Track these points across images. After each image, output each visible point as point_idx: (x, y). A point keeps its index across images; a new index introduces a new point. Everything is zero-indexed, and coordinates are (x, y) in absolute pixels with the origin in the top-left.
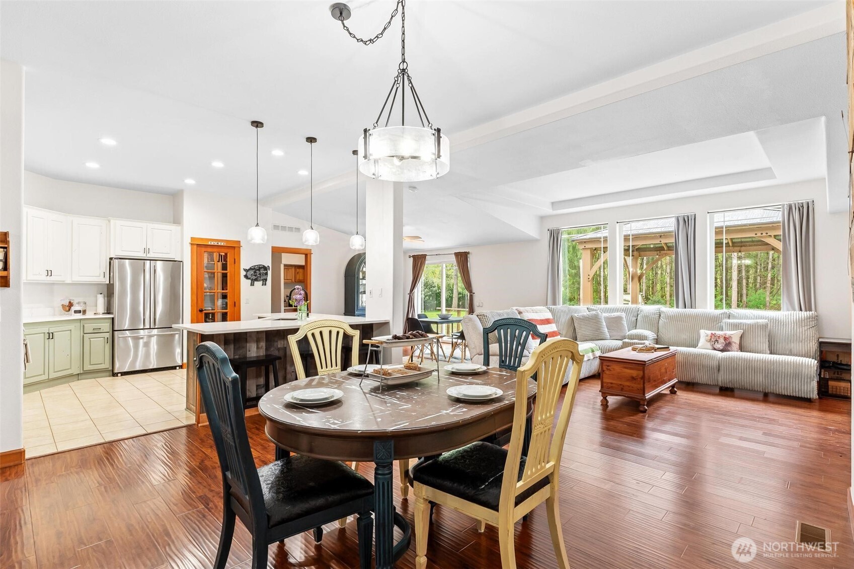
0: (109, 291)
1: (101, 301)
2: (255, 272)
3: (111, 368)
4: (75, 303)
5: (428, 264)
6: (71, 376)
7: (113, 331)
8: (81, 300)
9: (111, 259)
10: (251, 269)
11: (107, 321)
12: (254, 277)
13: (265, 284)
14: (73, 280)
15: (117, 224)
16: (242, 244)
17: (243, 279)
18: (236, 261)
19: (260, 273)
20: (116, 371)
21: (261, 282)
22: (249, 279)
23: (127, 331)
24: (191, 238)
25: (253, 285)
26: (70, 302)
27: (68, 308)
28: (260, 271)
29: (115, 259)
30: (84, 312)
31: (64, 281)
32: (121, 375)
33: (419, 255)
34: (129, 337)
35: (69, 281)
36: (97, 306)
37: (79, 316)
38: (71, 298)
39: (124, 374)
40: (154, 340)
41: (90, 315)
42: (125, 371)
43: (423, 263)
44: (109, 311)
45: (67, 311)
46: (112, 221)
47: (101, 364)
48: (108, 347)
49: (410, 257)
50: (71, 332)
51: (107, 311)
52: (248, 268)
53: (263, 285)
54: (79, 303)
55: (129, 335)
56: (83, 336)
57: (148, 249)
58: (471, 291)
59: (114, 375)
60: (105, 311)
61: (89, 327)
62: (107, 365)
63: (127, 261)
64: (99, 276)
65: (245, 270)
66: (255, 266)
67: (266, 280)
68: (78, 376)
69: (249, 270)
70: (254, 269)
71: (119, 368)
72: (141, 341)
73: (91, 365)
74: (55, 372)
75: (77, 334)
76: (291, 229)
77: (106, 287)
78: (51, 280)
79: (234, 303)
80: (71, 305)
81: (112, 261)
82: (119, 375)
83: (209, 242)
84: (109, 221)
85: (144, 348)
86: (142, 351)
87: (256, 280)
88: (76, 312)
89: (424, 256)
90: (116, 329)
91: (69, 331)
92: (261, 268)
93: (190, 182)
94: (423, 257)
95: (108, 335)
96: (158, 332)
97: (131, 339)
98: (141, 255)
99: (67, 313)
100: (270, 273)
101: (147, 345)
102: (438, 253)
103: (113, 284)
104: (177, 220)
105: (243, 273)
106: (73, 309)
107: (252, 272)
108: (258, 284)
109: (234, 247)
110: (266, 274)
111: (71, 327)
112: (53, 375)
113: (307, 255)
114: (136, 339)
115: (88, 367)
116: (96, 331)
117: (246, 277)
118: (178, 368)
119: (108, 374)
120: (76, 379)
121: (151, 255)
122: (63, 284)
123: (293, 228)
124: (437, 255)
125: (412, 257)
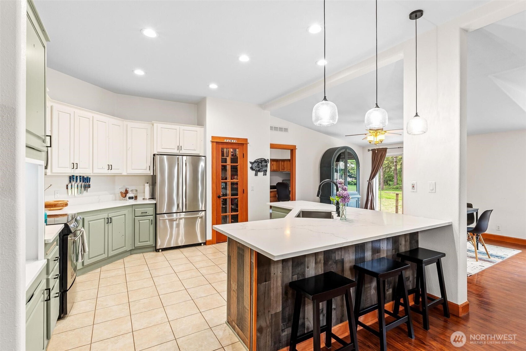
0: (153, 181)
1: (147, 188)
2: (258, 165)
3: (154, 245)
4: (129, 190)
6: (126, 252)
7: (156, 214)
8: (134, 188)
9: (154, 155)
10: (255, 162)
11: (152, 206)
12: (258, 169)
13: (266, 175)
14: (127, 173)
15: (158, 126)
16: (249, 141)
17: (249, 170)
18: (244, 155)
19: (262, 165)
20: (158, 248)
21: (262, 173)
22: (254, 170)
23: (165, 215)
24: (212, 136)
25: (257, 175)
26: (126, 190)
27: (124, 195)
28: (262, 164)
29: (157, 155)
30: (136, 198)
31: (121, 174)
32: (162, 251)
33: (379, 149)
34: (167, 219)
35: (125, 174)
36: (145, 193)
37: (132, 202)
38: (128, 187)
39: (164, 250)
40: (182, 222)
41: (140, 201)
42: (164, 247)
44: (153, 197)
45: (124, 197)
46: (155, 125)
47: (147, 241)
48: (152, 227)
49: (369, 150)
50: (125, 216)
51: (152, 196)
52: (253, 162)
53: (264, 175)
54: (132, 191)
55: (167, 218)
56: (134, 219)
57: (180, 147)
59: (157, 250)
60: (150, 197)
61: (139, 211)
62: (151, 243)
63: (165, 156)
64: (146, 169)
65: (251, 163)
66: (258, 159)
67: (266, 171)
68: (131, 252)
69: (254, 162)
70: (258, 162)
71: (160, 246)
72: (175, 222)
73: (140, 242)
74: (113, 251)
75: (129, 217)
76: (281, 129)
77: (151, 177)
78: (112, 172)
79: (243, 190)
80: (127, 192)
81: (155, 157)
82: (160, 250)
83: (225, 140)
84: (153, 125)
85: (177, 229)
86: (175, 231)
87: (259, 171)
88: (130, 198)
90: (158, 213)
91: (124, 216)
92: (263, 161)
93: (213, 86)
94: (383, 150)
95: (152, 218)
96: (185, 215)
97: (168, 221)
98: (175, 151)
99: (124, 199)
100: (269, 165)
101: (178, 226)
102: (401, 146)
103: (156, 175)
104: (201, 122)
105: (249, 165)
106: (128, 195)
107: (256, 164)
108: (260, 174)
109: (243, 144)
110: (267, 166)
111: (125, 211)
112: (111, 253)
113: (293, 150)
114: (172, 221)
115: (138, 244)
116: (144, 214)
117: (252, 168)
118: (202, 244)
119: (152, 249)
120: (130, 254)
121: (183, 152)
122: (121, 176)
123: (283, 128)
124: (399, 148)
125: (371, 150)
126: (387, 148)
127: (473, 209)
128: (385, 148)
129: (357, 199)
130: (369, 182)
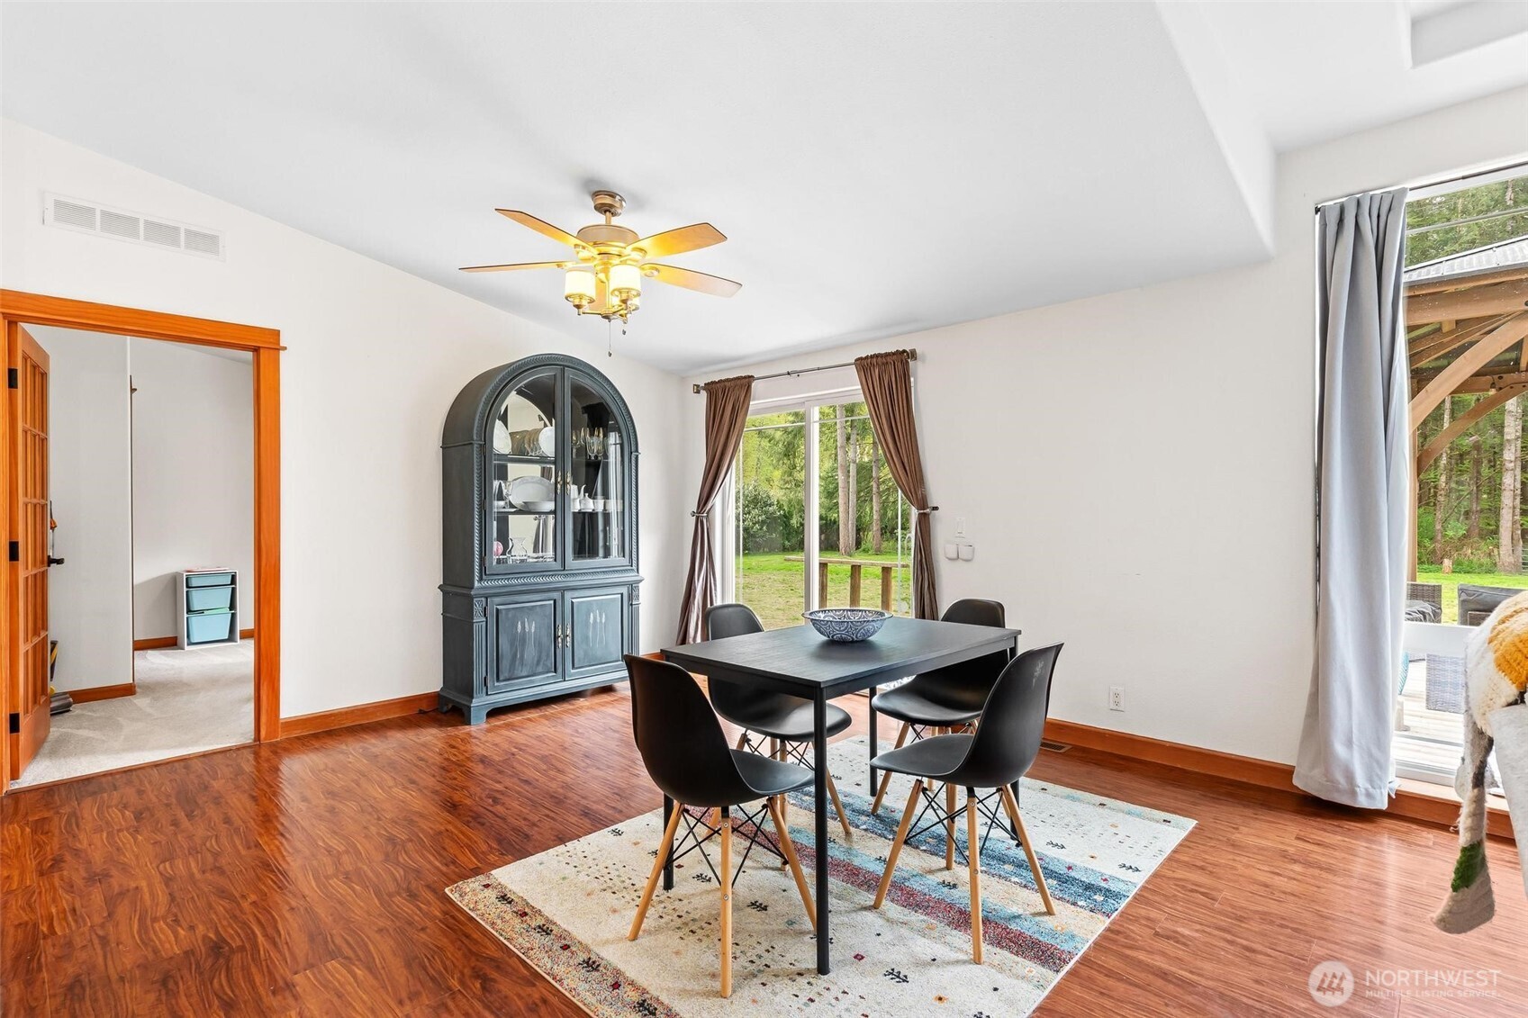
5: (758, 412)
33: (728, 380)
43: (740, 409)
49: (697, 390)
58: (922, 503)
76: (162, 232)
89: (745, 384)
94: (741, 386)
102: (794, 367)
113: (259, 351)
123: (176, 229)
124: (789, 374)
125: (704, 389)
126: (751, 378)
127: (1006, 632)
128: (745, 377)
129: (624, 590)
130: (697, 518)
